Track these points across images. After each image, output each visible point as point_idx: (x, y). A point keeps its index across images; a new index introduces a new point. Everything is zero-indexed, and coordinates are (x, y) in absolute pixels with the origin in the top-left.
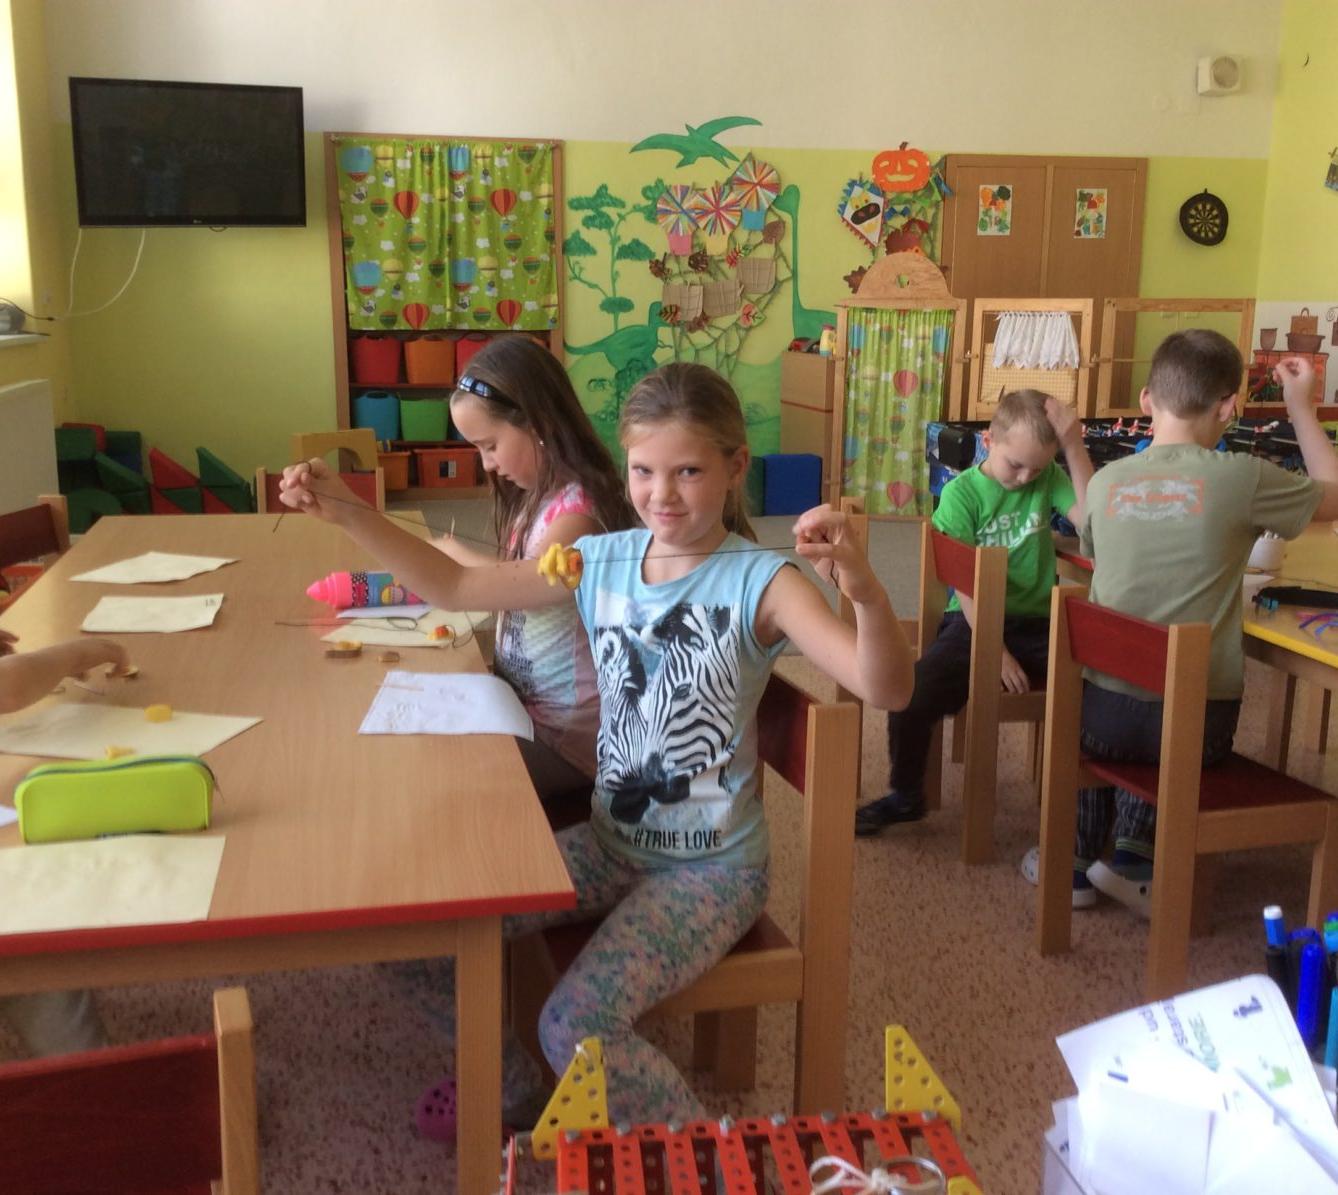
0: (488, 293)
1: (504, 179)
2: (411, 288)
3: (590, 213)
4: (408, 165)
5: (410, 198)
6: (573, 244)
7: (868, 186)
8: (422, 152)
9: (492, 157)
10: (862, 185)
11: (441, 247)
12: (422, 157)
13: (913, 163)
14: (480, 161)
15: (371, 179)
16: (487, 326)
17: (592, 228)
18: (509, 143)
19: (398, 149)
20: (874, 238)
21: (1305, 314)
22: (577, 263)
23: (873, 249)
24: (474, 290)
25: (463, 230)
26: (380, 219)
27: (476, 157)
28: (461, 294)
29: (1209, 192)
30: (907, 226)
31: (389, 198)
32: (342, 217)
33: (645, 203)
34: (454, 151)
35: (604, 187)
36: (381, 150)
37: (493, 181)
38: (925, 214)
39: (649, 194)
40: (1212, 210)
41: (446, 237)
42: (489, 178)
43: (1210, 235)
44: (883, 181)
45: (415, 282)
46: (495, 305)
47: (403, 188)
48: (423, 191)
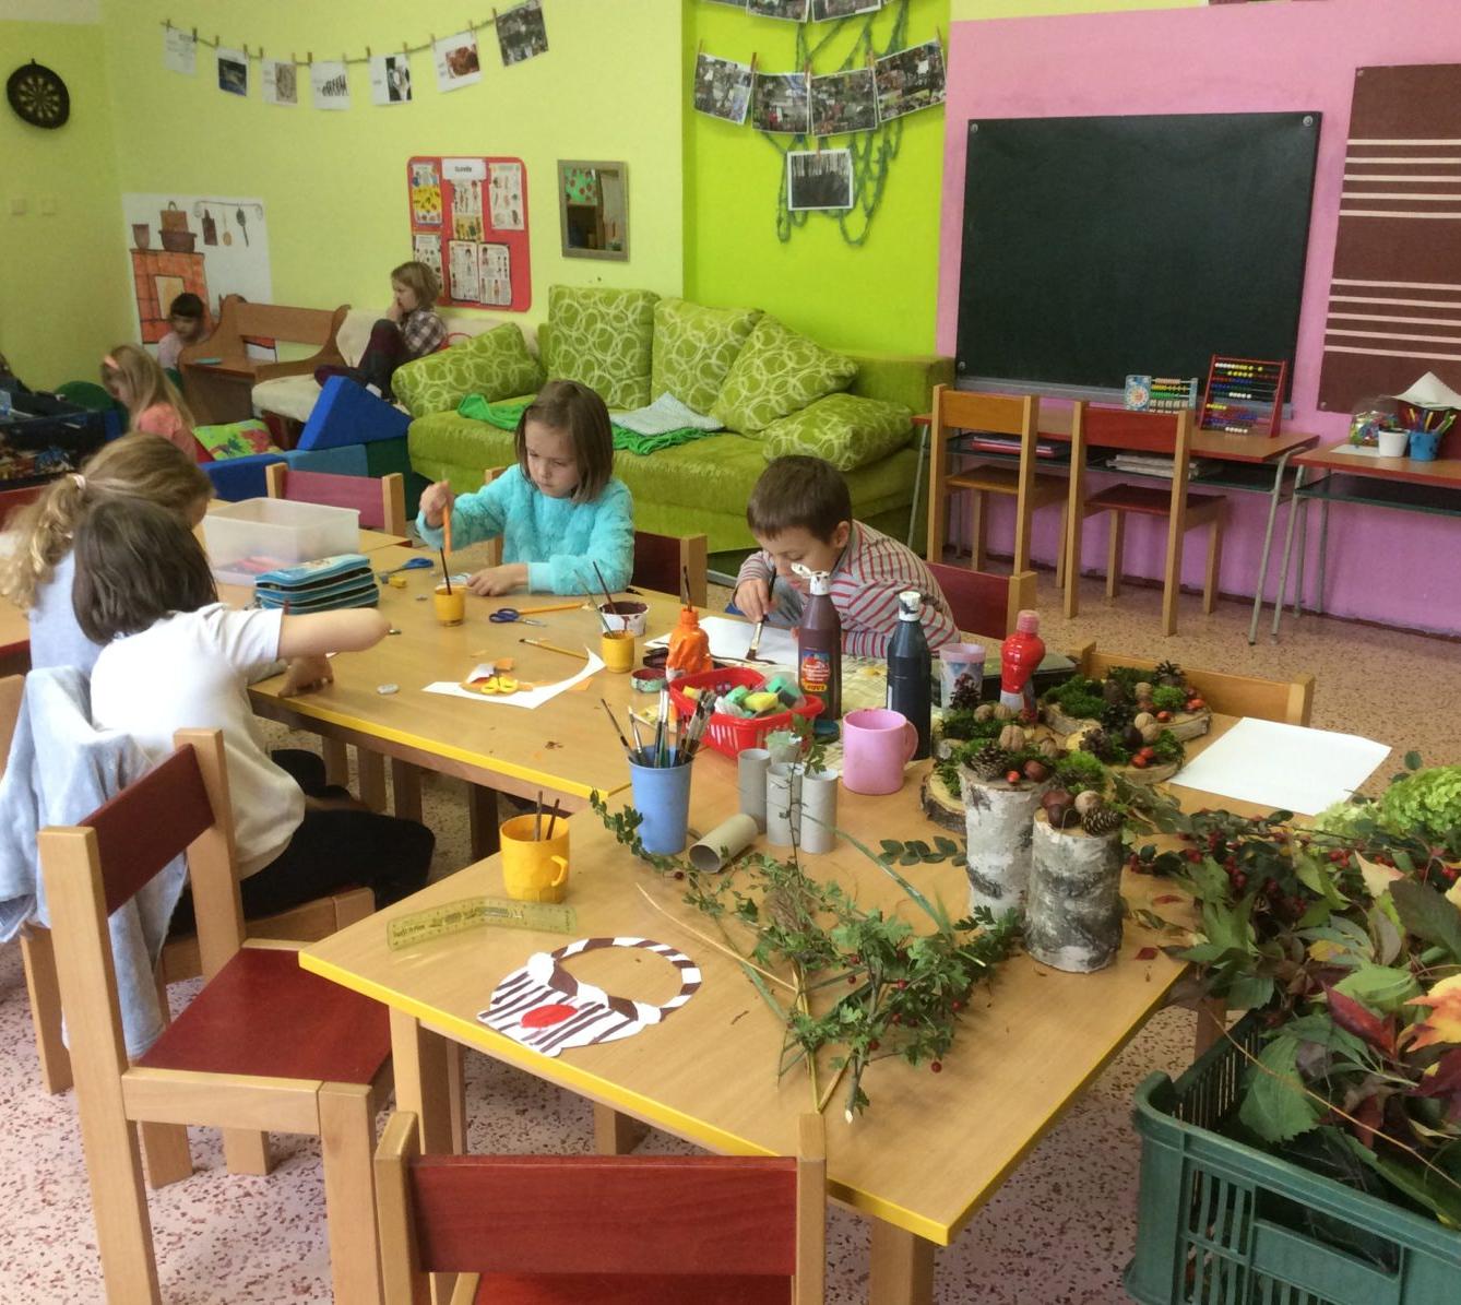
21: (172, 207)
29: (38, 62)
40: (45, 84)
43: (50, 115)
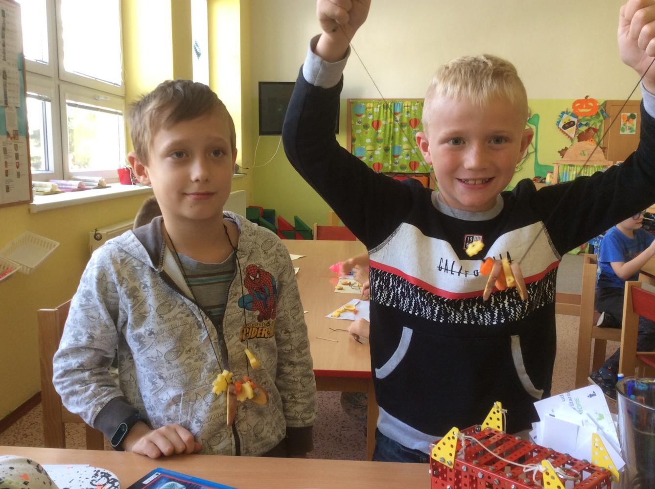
0: (406, 158)
1: (415, 114)
2: (376, 157)
4: (378, 110)
5: (378, 123)
7: (570, 114)
8: (384, 105)
9: (411, 106)
10: (567, 113)
11: (389, 141)
12: (384, 107)
13: (591, 104)
14: (406, 108)
15: (364, 116)
16: (405, 171)
18: (418, 101)
19: (375, 104)
20: (572, 135)
23: (572, 140)
24: (401, 157)
25: (398, 134)
26: (366, 131)
27: (405, 106)
28: (396, 159)
30: (588, 131)
31: (370, 123)
32: (352, 131)
34: (396, 105)
36: (368, 105)
37: (411, 116)
38: (596, 126)
41: (391, 137)
42: (409, 114)
44: (577, 112)
45: (378, 154)
46: (408, 164)
47: (376, 119)
48: (383, 120)
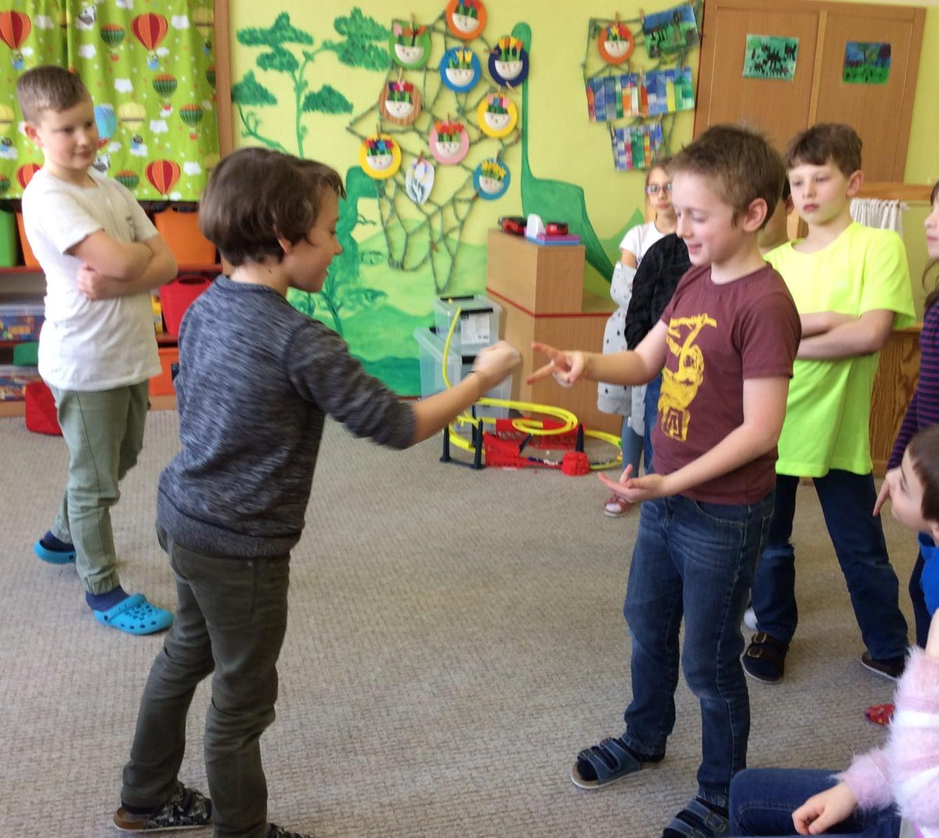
0: (133, 151)
3: (267, 49)
5: (18, 22)
6: (245, 90)
17: (269, 70)
22: (252, 114)
24: (114, 147)
25: (94, 67)
33: (338, 39)
35: (284, 17)
37: (135, 3)
39: (344, 28)
46: (145, 167)
48: (37, 12)
